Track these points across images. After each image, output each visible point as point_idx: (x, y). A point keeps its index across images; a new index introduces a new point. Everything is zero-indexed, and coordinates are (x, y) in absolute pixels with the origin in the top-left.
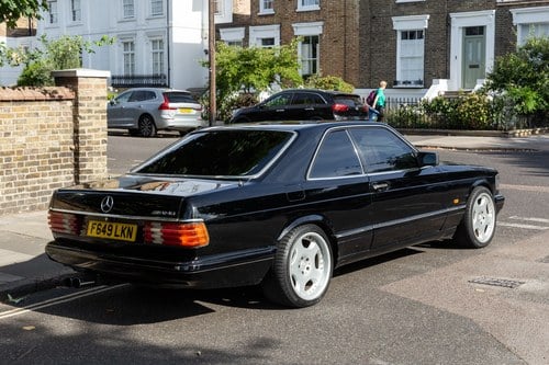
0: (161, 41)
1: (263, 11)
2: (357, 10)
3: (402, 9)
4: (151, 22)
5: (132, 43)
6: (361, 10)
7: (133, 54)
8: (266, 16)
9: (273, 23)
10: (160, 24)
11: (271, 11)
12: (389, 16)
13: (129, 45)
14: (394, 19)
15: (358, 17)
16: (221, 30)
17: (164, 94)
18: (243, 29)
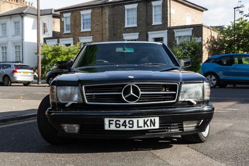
0: (19, 46)
1: (65, 32)
2: (108, 31)
3: (127, 30)
4: (15, 37)
5: (6, 47)
6: (109, 30)
7: (6, 52)
8: (67, 34)
9: (70, 37)
10: (18, 38)
11: (69, 32)
12: (121, 33)
13: (4, 48)
14: (124, 34)
15: (108, 34)
16: (47, 41)
17: (15, 65)
18: (56, 40)
